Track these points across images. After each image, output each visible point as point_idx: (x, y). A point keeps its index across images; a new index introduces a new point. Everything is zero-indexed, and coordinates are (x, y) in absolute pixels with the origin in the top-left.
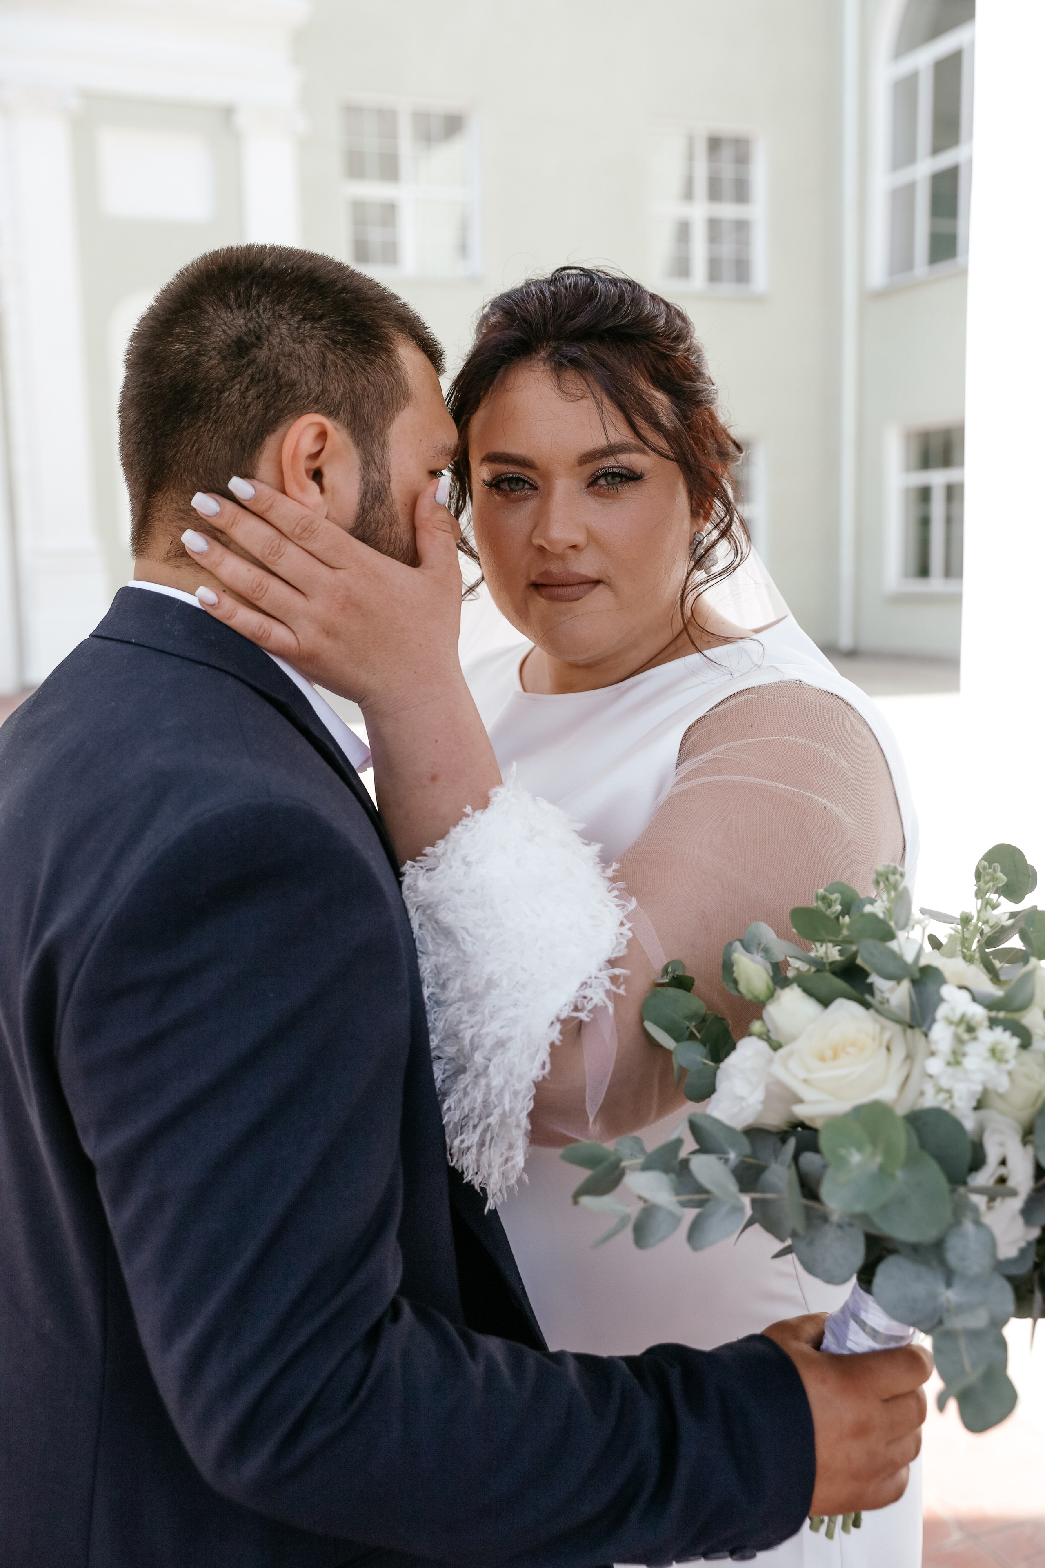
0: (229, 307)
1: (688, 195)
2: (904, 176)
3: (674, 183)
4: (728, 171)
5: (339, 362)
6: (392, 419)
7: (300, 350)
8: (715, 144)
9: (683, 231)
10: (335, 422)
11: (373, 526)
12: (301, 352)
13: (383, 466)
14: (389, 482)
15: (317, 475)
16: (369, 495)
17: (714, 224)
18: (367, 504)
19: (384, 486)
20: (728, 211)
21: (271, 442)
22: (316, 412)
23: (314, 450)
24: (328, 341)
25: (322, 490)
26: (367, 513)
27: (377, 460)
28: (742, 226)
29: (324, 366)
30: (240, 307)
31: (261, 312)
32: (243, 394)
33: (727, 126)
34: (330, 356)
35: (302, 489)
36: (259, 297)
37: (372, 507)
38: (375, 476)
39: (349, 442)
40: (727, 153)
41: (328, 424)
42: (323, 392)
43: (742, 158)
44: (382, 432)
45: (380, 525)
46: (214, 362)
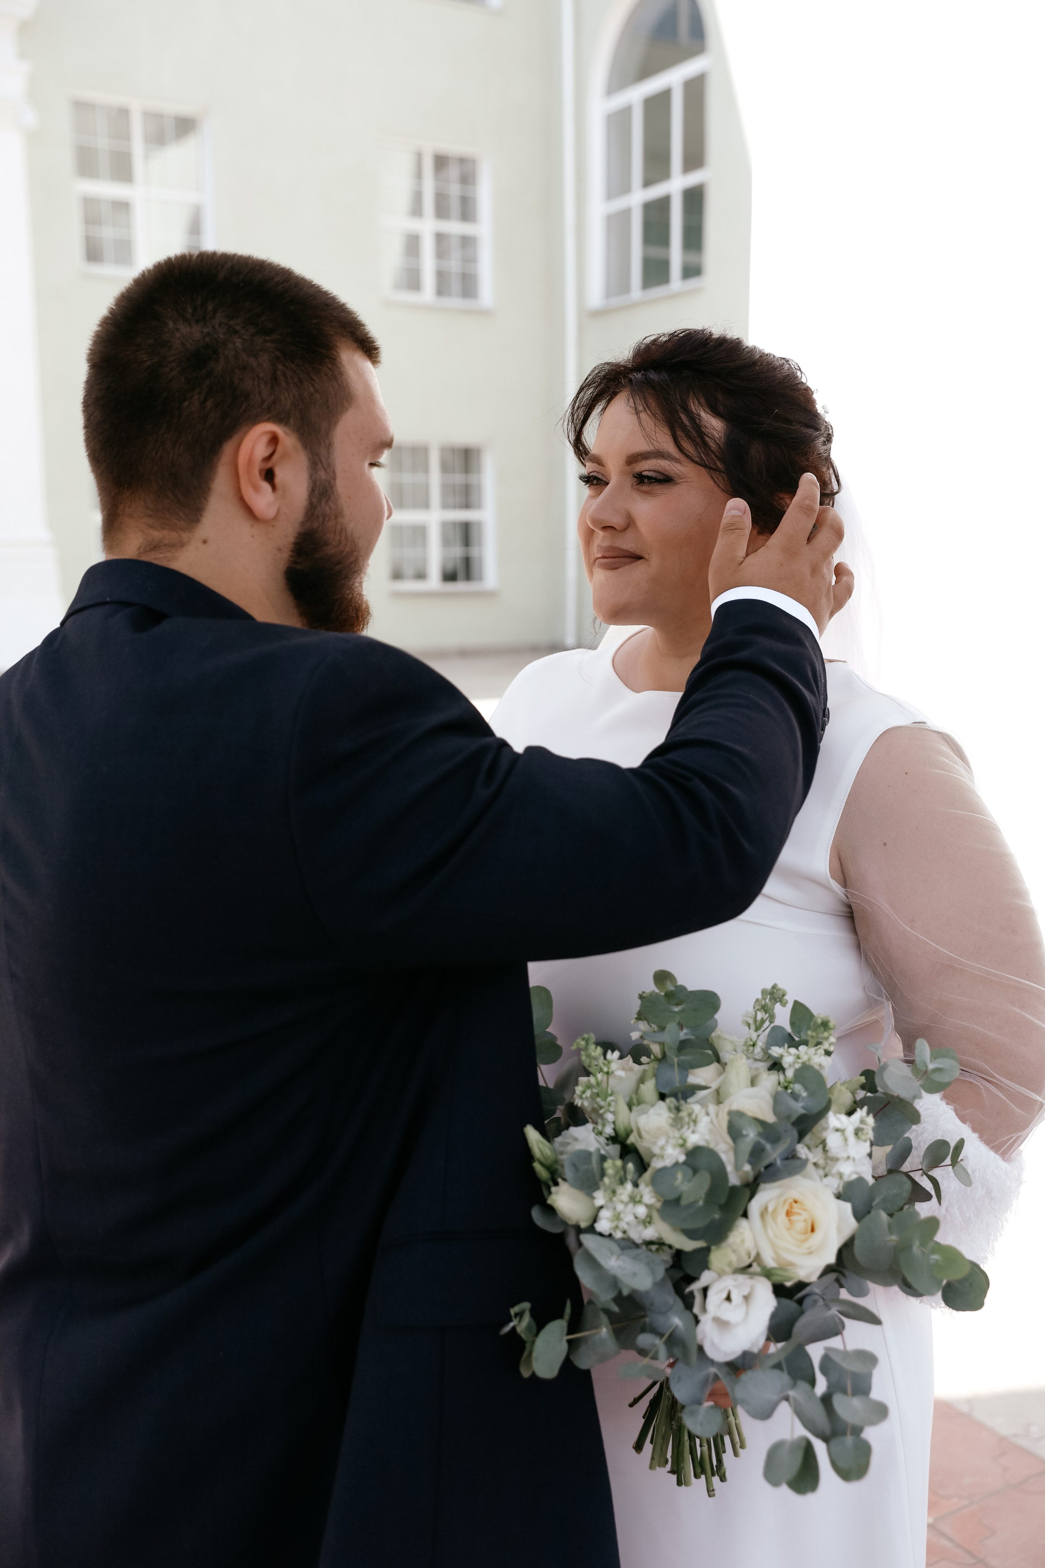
0: (186, 320)
1: (417, 211)
2: (619, 204)
3: (402, 199)
4: (454, 190)
5: (289, 373)
6: (336, 423)
7: (252, 361)
8: (441, 162)
9: (413, 244)
10: (285, 429)
11: (321, 519)
12: (255, 364)
13: (329, 465)
14: (335, 479)
15: (269, 475)
16: (316, 492)
17: (440, 238)
18: (315, 500)
19: (330, 483)
20: (455, 227)
21: (228, 448)
22: (268, 420)
23: (267, 454)
24: (278, 353)
25: (274, 487)
26: (315, 508)
27: (323, 459)
28: (468, 242)
29: (275, 378)
30: (197, 322)
31: (217, 326)
32: (203, 403)
33: (453, 147)
34: (280, 367)
35: (257, 489)
36: (215, 311)
37: (320, 501)
38: (322, 474)
39: (299, 445)
40: (453, 172)
41: (278, 429)
42: (274, 402)
43: (468, 178)
44: (328, 434)
45: (327, 518)
46: (175, 373)
